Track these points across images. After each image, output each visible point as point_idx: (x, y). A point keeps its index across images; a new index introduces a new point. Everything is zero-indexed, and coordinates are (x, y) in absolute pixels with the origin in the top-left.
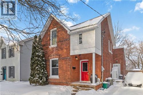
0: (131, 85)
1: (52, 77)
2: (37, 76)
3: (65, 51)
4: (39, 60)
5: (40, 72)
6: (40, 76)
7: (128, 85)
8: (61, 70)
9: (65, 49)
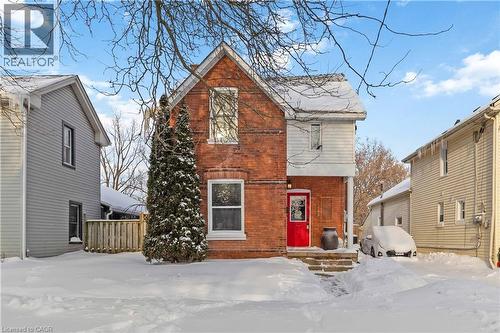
0: (391, 254)
1: (213, 235)
2: (186, 232)
3: (270, 162)
4: (188, 181)
5: (192, 219)
6: (192, 231)
7: (385, 254)
8: (252, 215)
9: (270, 155)
